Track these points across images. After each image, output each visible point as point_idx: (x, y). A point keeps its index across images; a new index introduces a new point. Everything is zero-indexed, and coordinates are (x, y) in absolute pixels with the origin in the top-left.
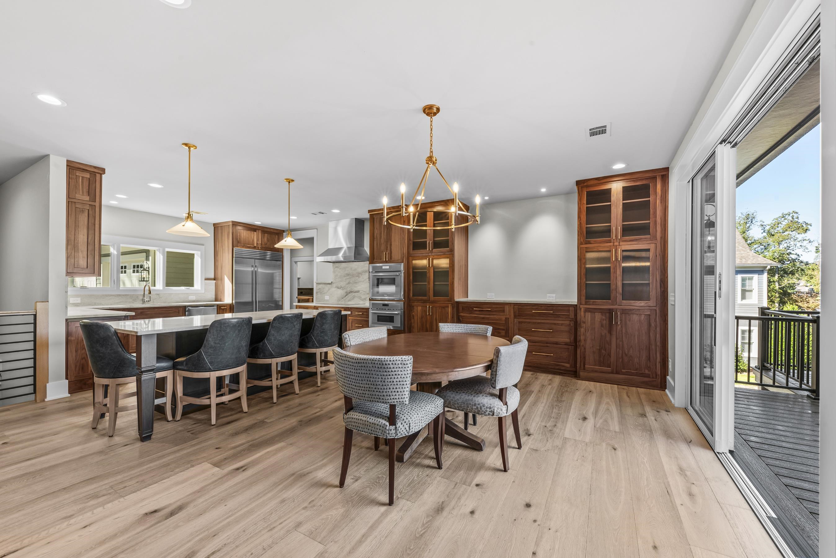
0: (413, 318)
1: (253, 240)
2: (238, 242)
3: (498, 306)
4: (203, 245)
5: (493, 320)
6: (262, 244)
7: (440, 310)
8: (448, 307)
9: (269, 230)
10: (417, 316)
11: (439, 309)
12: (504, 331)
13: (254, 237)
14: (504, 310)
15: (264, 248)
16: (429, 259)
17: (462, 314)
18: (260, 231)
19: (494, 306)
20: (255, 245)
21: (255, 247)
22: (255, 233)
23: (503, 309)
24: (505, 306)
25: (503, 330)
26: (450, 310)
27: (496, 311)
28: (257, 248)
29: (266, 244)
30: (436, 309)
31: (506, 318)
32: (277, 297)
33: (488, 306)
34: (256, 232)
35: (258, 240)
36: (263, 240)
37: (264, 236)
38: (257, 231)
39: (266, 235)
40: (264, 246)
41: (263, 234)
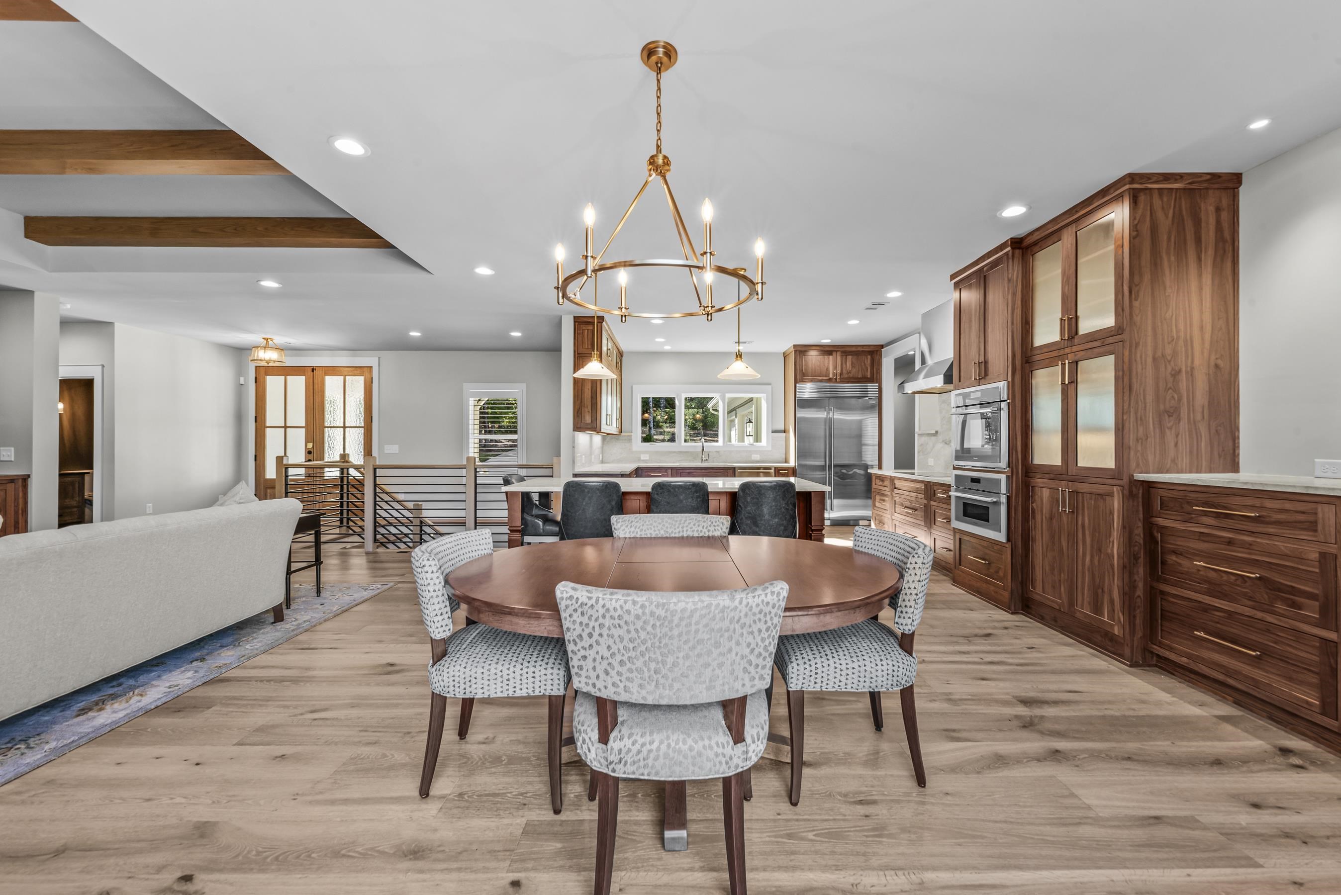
0: (1034, 517)
1: (828, 369)
2: (804, 375)
3: (1288, 505)
4: (769, 384)
5: (1270, 554)
6: (841, 374)
7: (1093, 502)
8: (1111, 495)
9: (854, 349)
10: (1042, 511)
11: (1091, 499)
12: (1317, 603)
13: (829, 364)
14: (1315, 523)
15: (846, 378)
16: (1063, 365)
17: (1161, 521)
18: (839, 354)
19: (1269, 504)
20: (831, 376)
21: (830, 379)
22: (831, 357)
23: (1311, 518)
24: (1320, 507)
25: (1312, 597)
26: (1116, 503)
27: (1278, 523)
28: (834, 380)
29: (850, 373)
30: (1083, 497)
31: (1323, 555)
32: (868, 459)
33: (1249, 501)
34: (832, 355)
35: (835, 368)
36: (844, 366)
37: (846, 359)
38: (834, 354)
39: (850, 358)
40: (846, 376)
41: (844, 357)
